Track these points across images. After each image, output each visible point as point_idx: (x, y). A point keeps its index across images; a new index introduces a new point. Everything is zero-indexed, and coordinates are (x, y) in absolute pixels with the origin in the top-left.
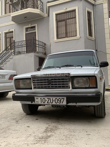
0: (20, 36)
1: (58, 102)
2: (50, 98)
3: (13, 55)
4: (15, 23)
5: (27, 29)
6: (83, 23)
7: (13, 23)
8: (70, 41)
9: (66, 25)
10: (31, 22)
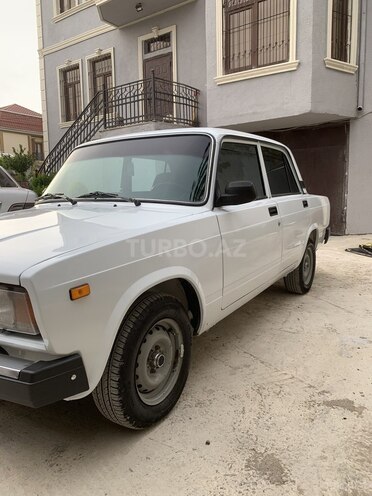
0: (129, 71)
3: (102, 128)
4: (113, 28)
5: (147, 46)
6: (311, 10)
7: (109, 27)
8: (263, 79)
9: (255, 24)
10: (159, 21)
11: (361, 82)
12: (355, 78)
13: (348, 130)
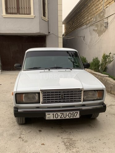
1: (72, 116)
2: (63, 113)
11: (49, 24)
12: (47, 22)
13: (46, 38)
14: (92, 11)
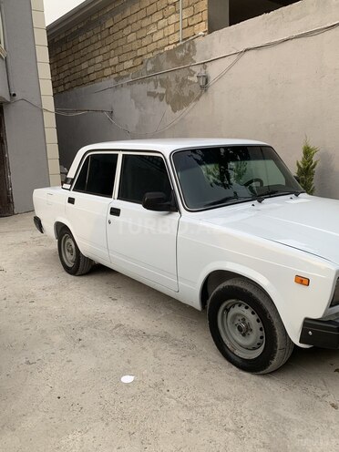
14: (121, 42)
